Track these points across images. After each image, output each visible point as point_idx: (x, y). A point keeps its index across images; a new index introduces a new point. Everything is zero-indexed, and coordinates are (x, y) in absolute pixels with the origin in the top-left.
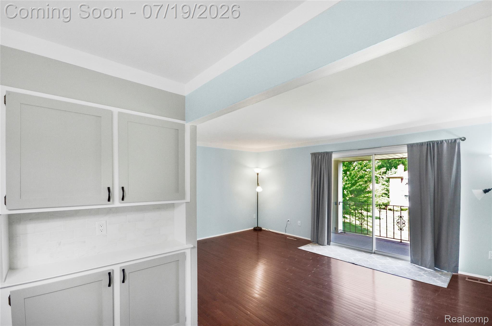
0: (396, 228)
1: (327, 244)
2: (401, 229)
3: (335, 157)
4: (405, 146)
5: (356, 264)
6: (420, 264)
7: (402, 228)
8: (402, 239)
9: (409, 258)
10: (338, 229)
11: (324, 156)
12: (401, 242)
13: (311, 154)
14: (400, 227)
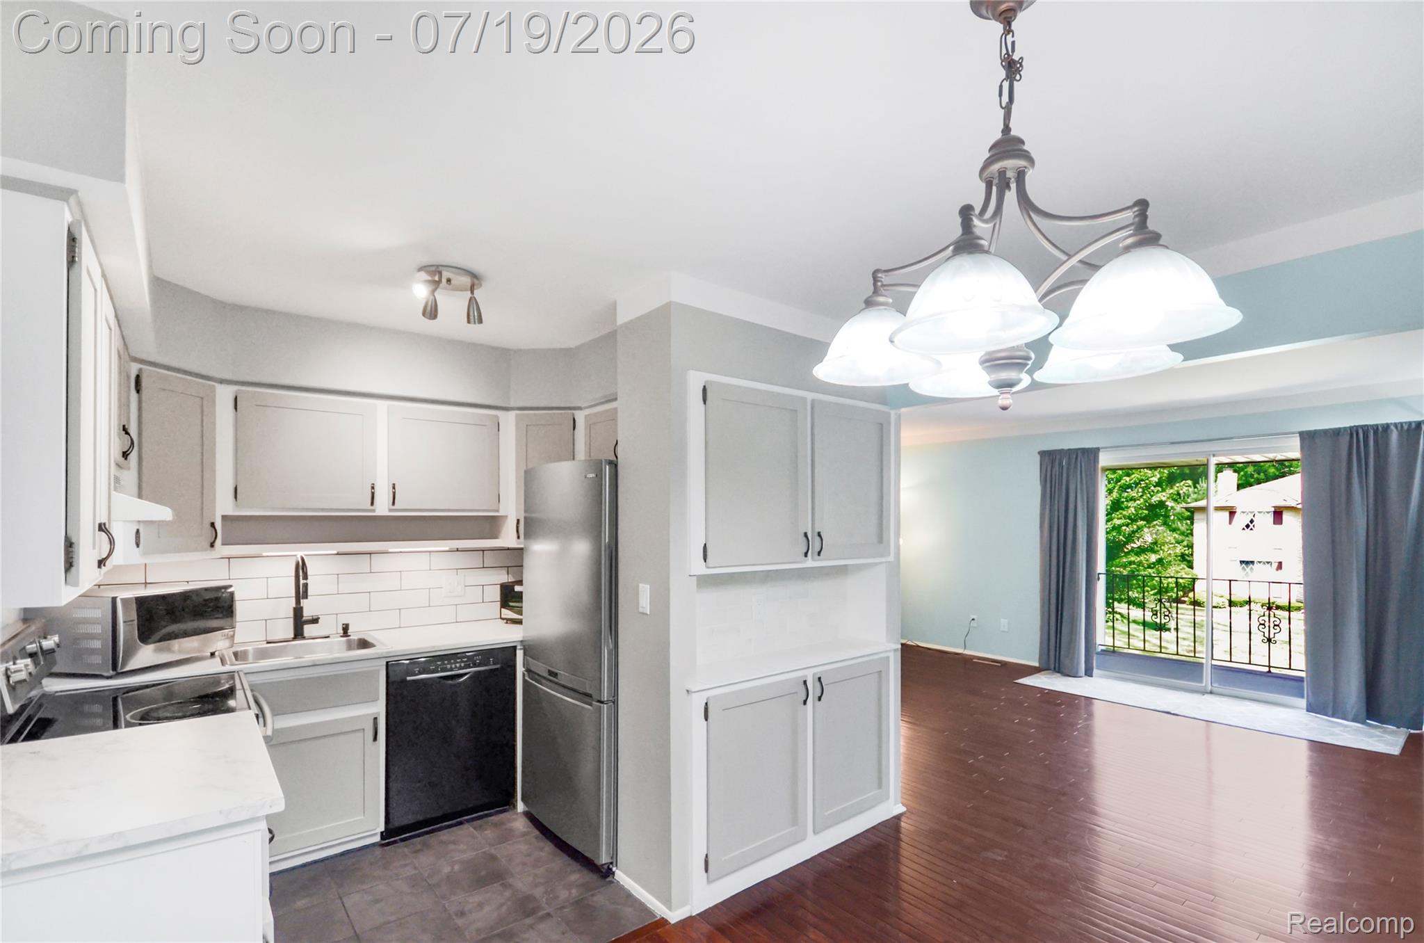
0: (1258, 637)
1: (1085, 675)
2: (1269, 640)
3: (1105, 460)
4: (1296, 437)
5: (1174, 714)
6: (1330, 713)
7: (1272, 636)
8: (1271, 665)
9: (1303, 703)
10: (1096, 644)
11: (1076, 458)
12: (1269, 671)
13: (1039, 453)
14: (1267, 635)
